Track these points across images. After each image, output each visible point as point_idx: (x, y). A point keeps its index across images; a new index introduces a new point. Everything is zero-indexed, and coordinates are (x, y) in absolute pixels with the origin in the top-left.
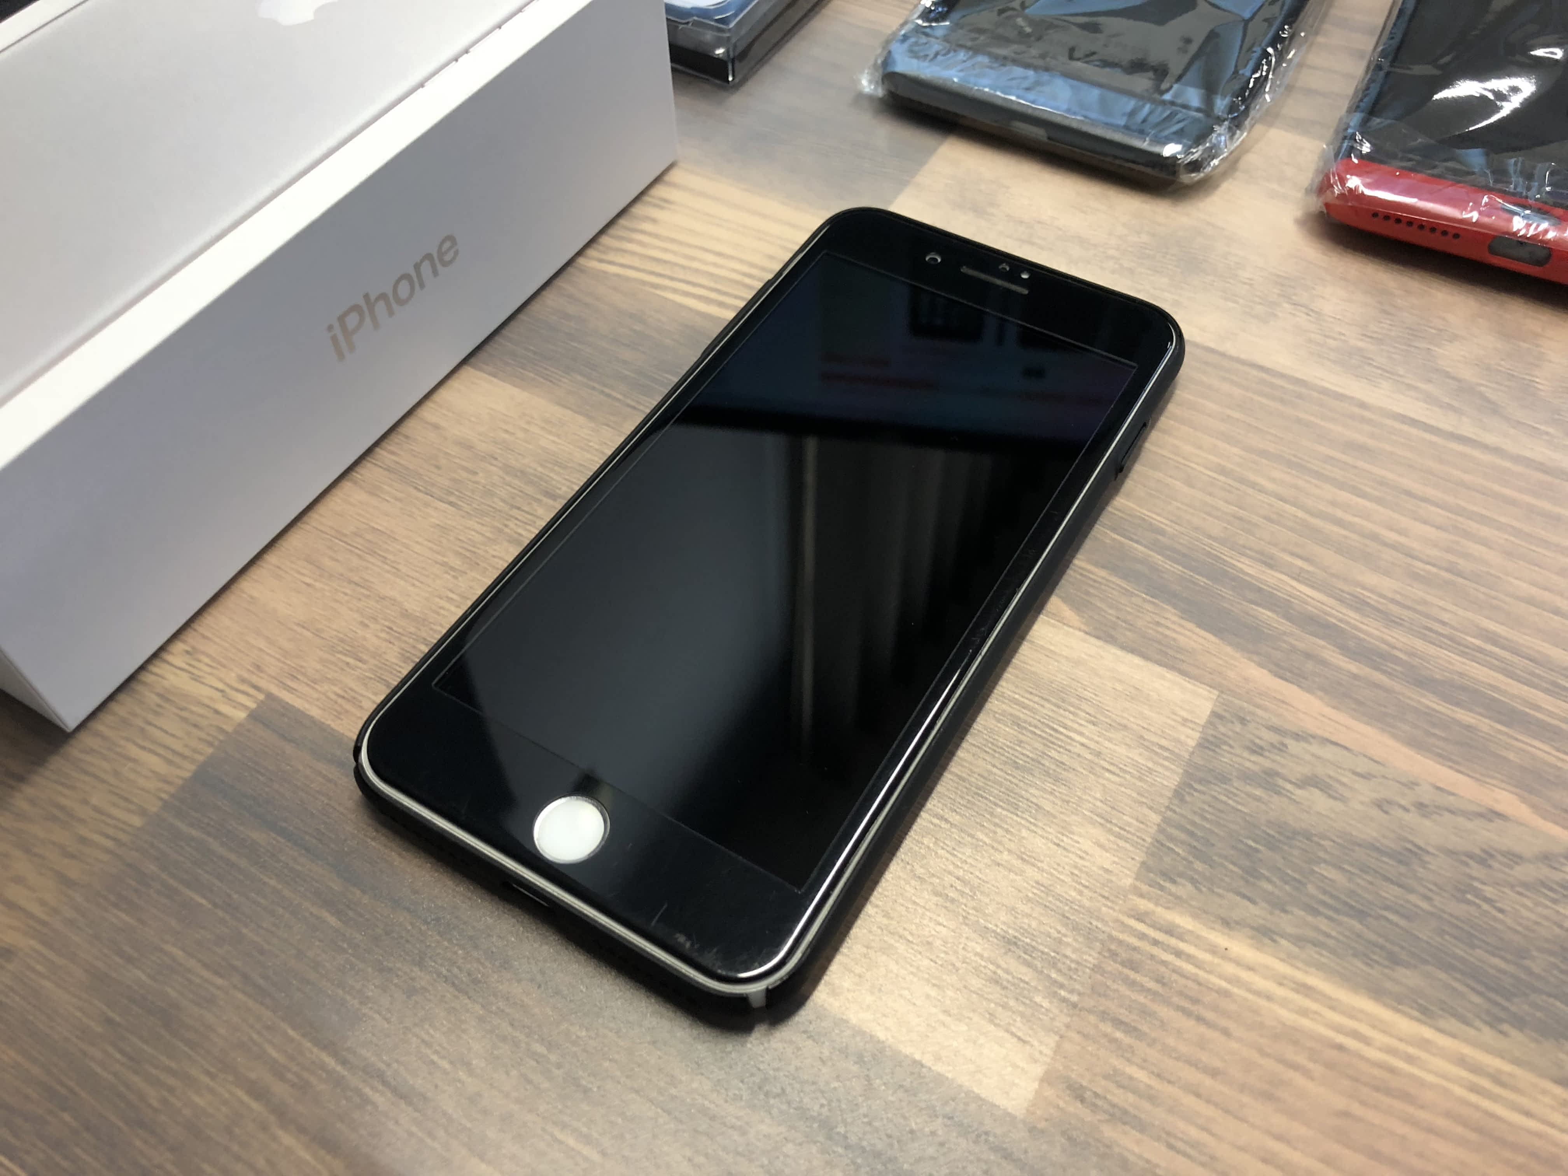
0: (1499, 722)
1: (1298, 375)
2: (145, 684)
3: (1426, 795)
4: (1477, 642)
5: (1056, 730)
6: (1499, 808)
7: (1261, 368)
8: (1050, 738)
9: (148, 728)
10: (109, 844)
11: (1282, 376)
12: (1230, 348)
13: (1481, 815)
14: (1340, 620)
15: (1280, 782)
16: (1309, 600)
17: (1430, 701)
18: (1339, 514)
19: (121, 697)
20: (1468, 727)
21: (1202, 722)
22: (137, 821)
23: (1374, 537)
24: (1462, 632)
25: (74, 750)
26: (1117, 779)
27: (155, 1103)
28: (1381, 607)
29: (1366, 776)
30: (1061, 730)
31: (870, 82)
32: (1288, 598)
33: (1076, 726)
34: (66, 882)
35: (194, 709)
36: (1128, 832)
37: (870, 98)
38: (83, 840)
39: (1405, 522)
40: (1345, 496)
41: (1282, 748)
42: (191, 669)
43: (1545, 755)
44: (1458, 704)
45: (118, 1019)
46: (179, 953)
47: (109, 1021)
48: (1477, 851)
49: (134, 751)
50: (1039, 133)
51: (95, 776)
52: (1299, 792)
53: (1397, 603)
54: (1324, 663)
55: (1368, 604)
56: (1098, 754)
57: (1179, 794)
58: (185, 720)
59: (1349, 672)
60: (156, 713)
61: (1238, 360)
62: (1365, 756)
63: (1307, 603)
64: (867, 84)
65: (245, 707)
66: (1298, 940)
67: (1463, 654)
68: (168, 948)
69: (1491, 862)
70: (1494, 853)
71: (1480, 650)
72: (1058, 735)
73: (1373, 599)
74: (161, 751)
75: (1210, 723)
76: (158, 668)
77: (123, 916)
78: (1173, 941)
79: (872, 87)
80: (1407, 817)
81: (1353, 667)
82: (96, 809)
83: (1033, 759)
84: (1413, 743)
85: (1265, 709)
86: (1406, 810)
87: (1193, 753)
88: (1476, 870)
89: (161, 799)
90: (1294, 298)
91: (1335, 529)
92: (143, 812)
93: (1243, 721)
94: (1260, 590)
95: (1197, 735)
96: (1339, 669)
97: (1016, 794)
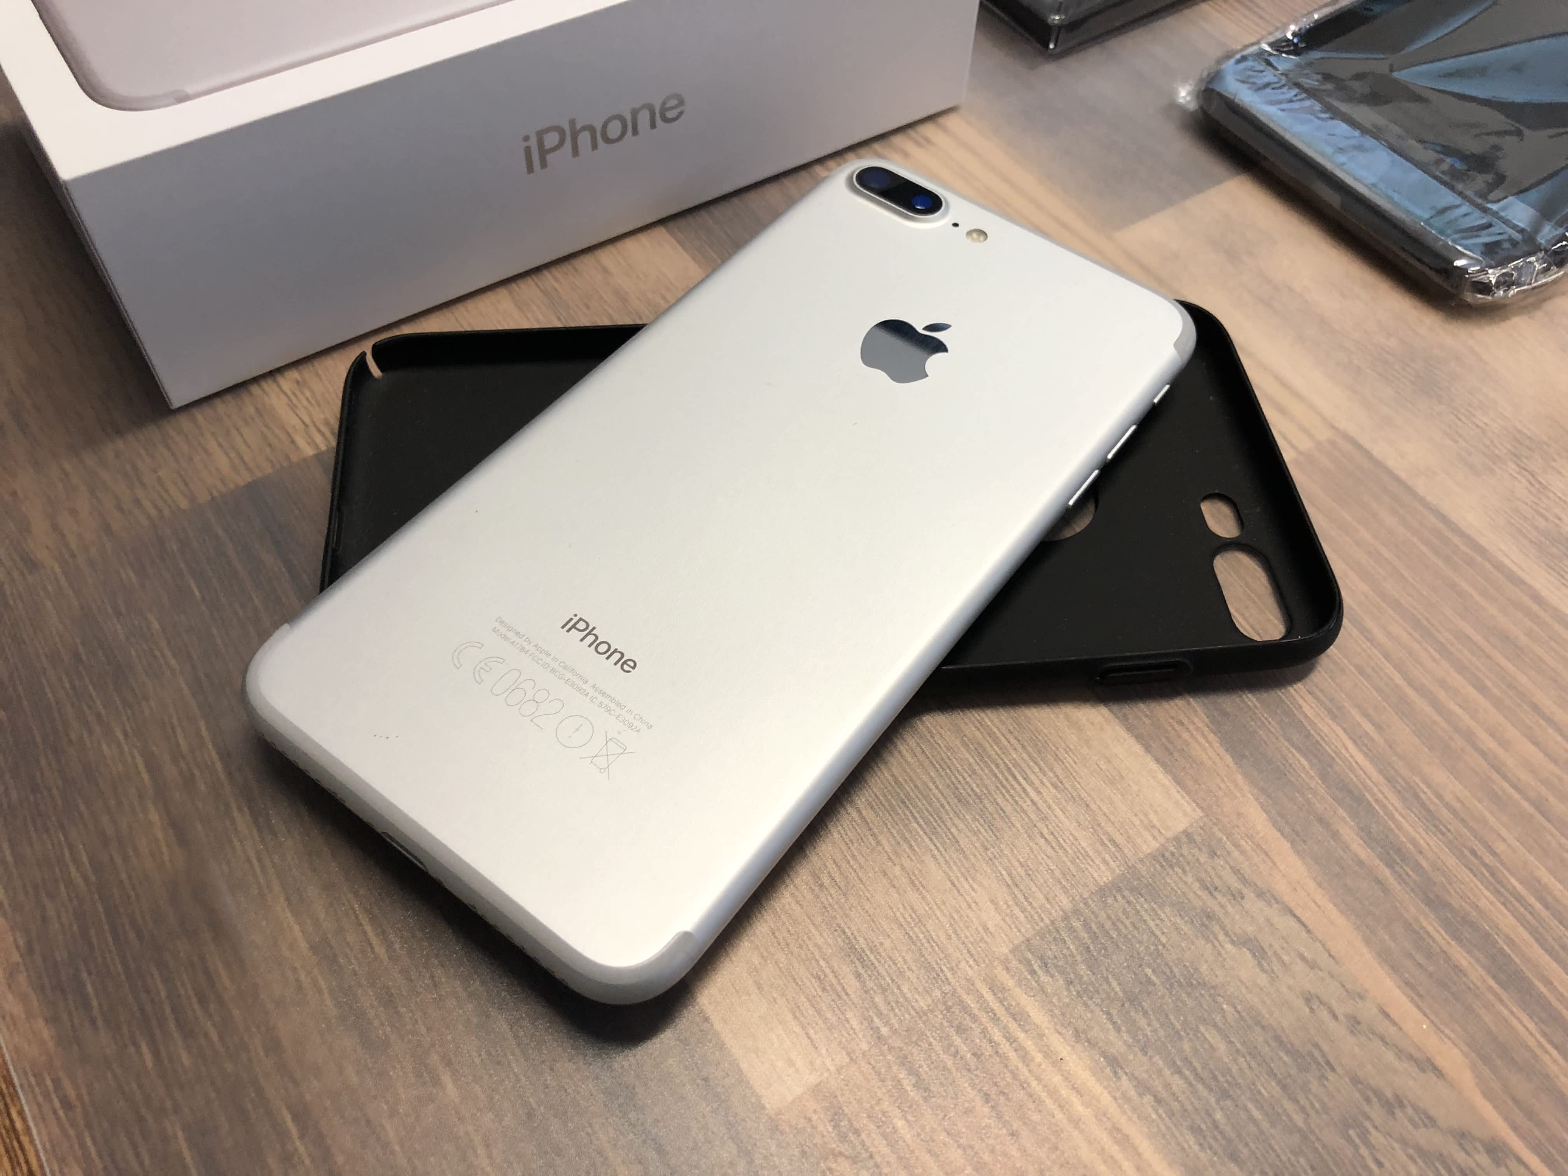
0: (1494, 977)
1: (1483, 541)
2: (251, 394)
3: (1368, 1011)
4: (1519, 887)
5: (1015, 777)
6: (1441, 1062)
7: (1443, 518)
8: (1005, 782)
9: (234, 432)
10: (153, 512)
11: (1462, 534)
12: (1420, 486)
13: (1416, 1062)
14: (1377, 801)
15: (1216, 928)
16: (1355, 766)
17: (1431, 925)
18: (1442, 695)
19: (228, 398)
20: (1459, 970)
21: (1170, 834)
22: (184, 504)
23: (1469, 736)
24: (1508, 870)
25: (169, 427)
26: (1049, 851)
27: (73, 736)
28: (1432, 807)
29: (1312, 965)
30: (1021, 779)
31: (1189, 94)
32: (1334, 756)
33: (1037, 782)
34: (107, 529)
35: (277, 431)
36: (1031, 904)
37: (1181, 108)
38: (137, 502)
39: (1512, 733)
40: (1457, 680)
41: (1237, 897)
42: (293, 397)
43: (1527, 1033)
44: (1459, 939)
45: (84, 658)
46: (156, 625)
47: (77, 657)
48: (1389, 1094)
49: (213, 446)
50: (1333, 199)
51: (173, 454)
52: (1229, 946)
53: (1454, 812)
54: (1335, 835)
55: (1417, 797)
56: (1045, 819)
57: (1102, 892)
58: (264, 437)
59: (1357, 856)
60: (246, 422)
61: (1422, 500)
62: (1323, 945)
63: (1353, 771)
64: (1185, 95)
65: (316, 446)
66: (1143, 1088)
67: (1496, 893)
68: (151, 617)
69: (1398, 1112)
70: (1405, 1102)
71: (1519, 898)
72: (1014, 783)
73: (1427, 795)
74: (233, 455)
75: (1177, 839)
76: (268, 386)
77: (132, 574)
78: (1013, 1026)
79: (1188, 98)
80: (1332, 1024)
81: (1363, 853)
82: (159, 480)
83: (976, 794)
84: (1385, 956)
85: (1243, 852)
86: (1335, 1017)
87: (1141, 861)
88: (1376, 1112)
89: (211, 494)
90: (1524, 460)
91: (1429, 710)
92: (193, 499)
93: (1213, 854)
94: (1308, 736)
95: (1155, 845)
96: (1346, 848)
97: (940, 818)
